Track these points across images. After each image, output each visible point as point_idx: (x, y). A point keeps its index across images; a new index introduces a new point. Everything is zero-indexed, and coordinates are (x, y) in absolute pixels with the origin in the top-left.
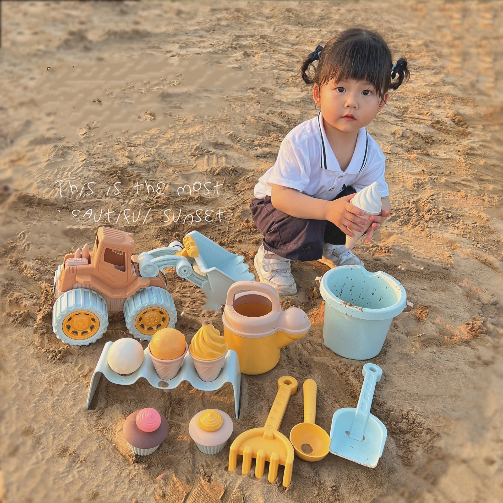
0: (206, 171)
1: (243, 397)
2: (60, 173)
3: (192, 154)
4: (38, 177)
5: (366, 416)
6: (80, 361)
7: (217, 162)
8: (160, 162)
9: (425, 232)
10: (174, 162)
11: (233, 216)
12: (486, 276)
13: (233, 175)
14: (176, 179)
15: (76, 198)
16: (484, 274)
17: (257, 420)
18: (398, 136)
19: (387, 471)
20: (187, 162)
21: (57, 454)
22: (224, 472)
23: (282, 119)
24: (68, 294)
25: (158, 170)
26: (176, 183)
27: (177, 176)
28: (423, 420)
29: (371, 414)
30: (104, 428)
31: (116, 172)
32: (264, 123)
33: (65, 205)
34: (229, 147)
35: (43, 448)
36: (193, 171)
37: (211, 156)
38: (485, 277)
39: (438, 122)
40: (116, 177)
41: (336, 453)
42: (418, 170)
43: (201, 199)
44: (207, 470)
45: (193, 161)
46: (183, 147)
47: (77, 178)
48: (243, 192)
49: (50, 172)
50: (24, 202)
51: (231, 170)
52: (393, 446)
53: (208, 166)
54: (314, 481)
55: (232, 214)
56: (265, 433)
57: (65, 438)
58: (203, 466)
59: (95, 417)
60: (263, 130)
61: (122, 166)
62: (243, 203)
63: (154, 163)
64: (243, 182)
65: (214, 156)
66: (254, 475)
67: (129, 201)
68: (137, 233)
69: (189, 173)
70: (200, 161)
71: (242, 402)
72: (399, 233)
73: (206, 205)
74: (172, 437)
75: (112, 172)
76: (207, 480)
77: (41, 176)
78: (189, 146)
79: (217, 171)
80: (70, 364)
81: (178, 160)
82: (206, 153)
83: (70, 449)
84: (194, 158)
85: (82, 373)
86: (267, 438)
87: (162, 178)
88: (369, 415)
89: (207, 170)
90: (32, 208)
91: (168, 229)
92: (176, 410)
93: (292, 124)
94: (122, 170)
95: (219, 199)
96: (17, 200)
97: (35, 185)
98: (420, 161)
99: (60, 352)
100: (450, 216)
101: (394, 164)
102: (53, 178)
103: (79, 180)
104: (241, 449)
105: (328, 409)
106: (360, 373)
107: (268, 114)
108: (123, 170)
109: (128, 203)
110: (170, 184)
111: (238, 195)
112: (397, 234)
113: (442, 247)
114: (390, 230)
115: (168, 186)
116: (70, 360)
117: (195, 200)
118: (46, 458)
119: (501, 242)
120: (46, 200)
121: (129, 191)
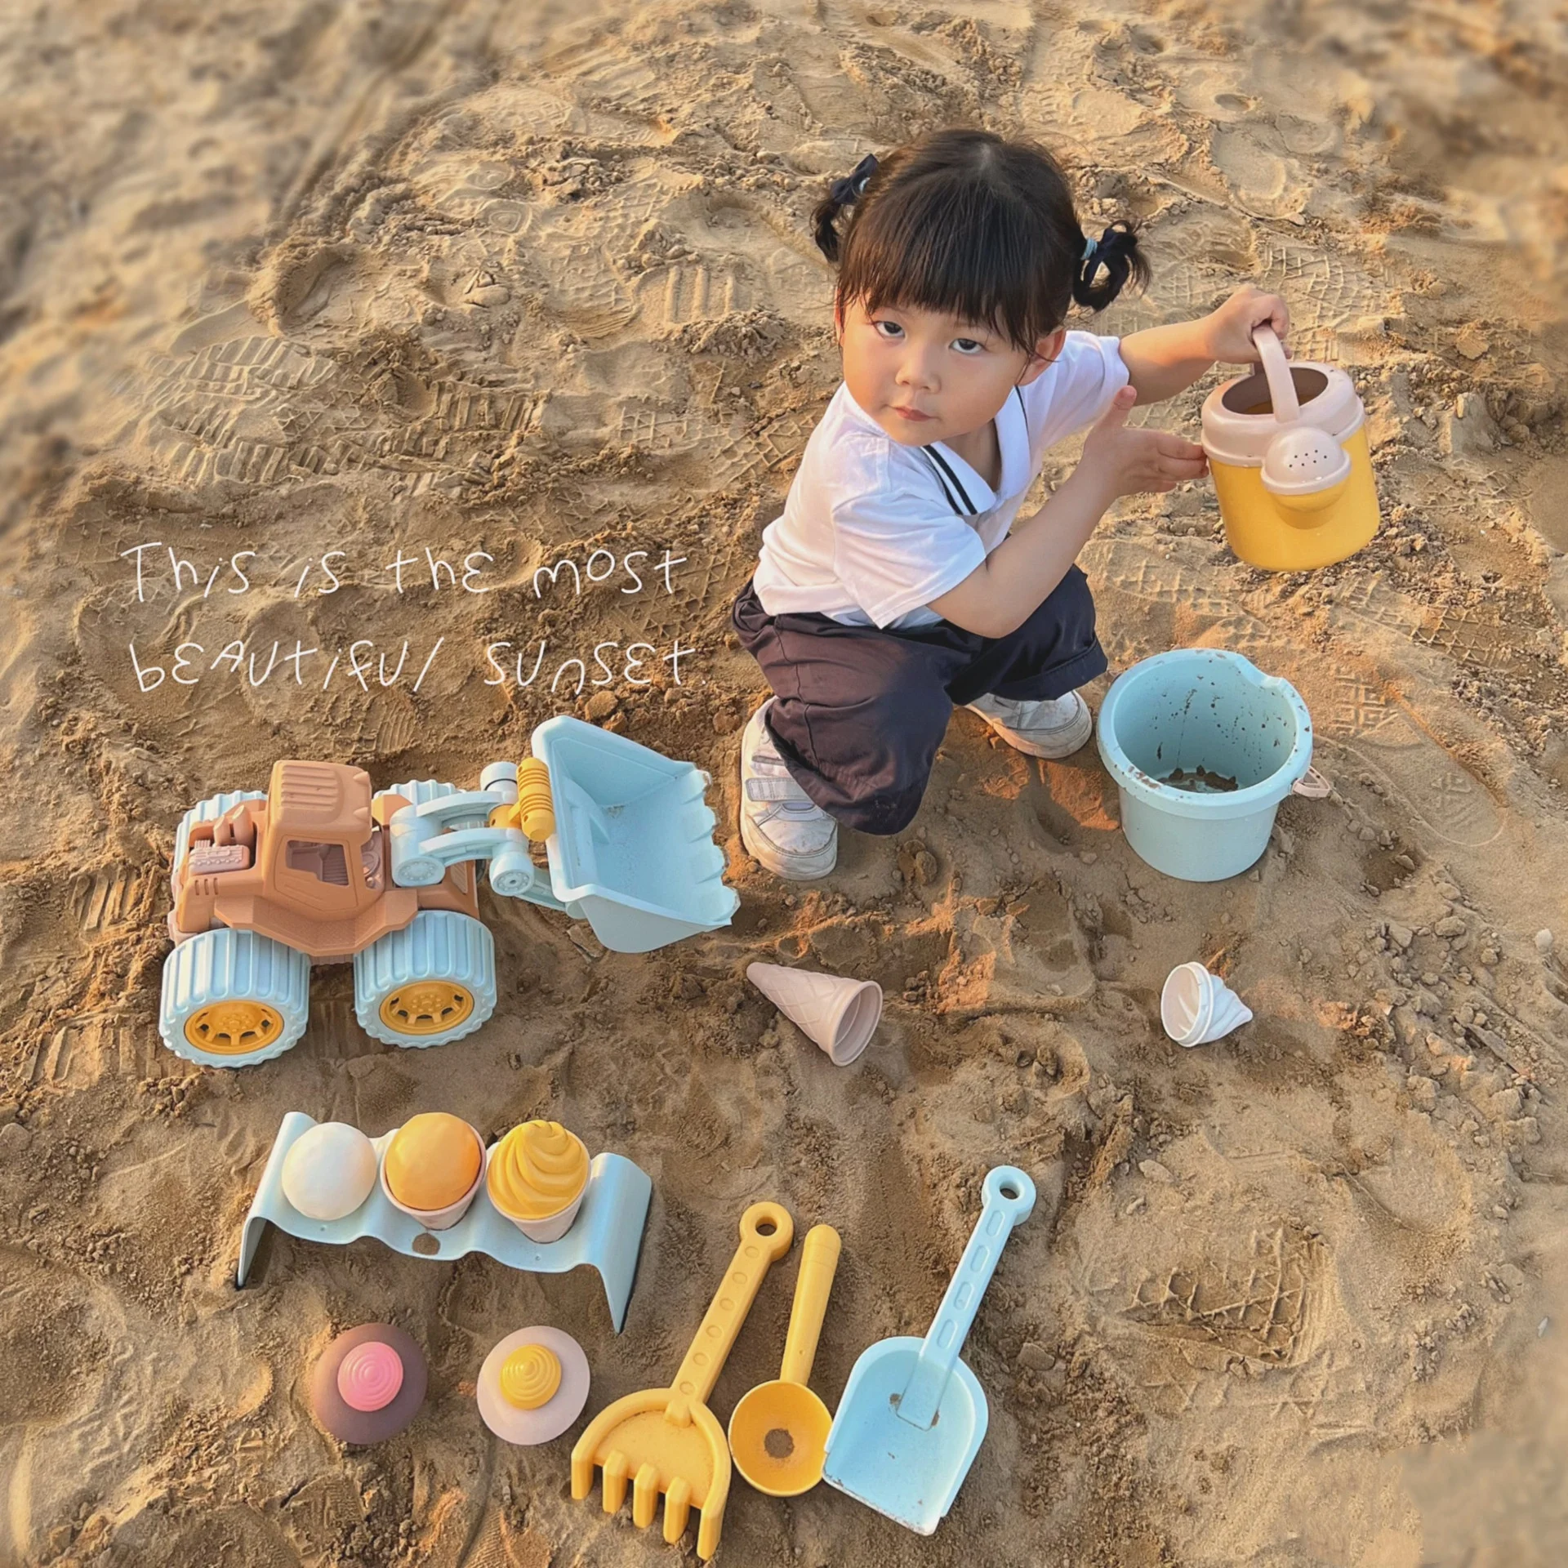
0: (666, 339)
1: (645, 1257)
2: (218, 372)
3: (629, 260)
4: (151, 395)
5: (945, 1367)
6: (235, 1118)
7: (707, 296)
8: (525, 300)
9: (1314, 622)
10: (571, 296)
11: (730, 534)
12: (1461, 816)
13: (750, 351)
14: (567, 378)
15: (262, 482)
16: (1459, 807)
17: (669, 1340)
18: (1354, 123)
19: (974, 1523)
20: (613, 297)
21: (160, 1420)
22: (560, 1501)
23: (960, 55)
24: (195, 944)
25: (517, 337)
26: (568, 393)
27: (574, 366)
28: (1111, 1368)
29: (960, 1361)
30: (278, 1346)
31: (385, 354)
32: (894, 86)
33: (227, 509)
34: (756, 217)
35: (128, 1403)
36: (624, 340)
37: (688, 271)
38: (1456, 819)
39: (1519, 48)
40: (386, 376)
41: (840, 1483)
42: (1369, 321)
43: (638, 463)
44: (519, 1491)
45: (629, 293)
46: (604, 229)
47: (265, 394)
48: (776, 425)
49: (189, 371)
50: (110, 504)
51: (745, 336)
52: (1009, 1446)
53: (676, 318)
54: (777, 1547)
55: (725, 529)
56: (669, 1410)
57: (183, 1372)
58: (510, 1477)
59: (258, 1313)
60: (890, 112)
61: (404, 330)
62: (770, 470)
63: (505, 310)
64: (779, 383)
65: (700, 269)
66: (631, 1519)
67: (419, 478)
68: (434, 607)
69: (613, 347)
70: (653, 290)
71: (641, 1276)
72: (1230, 623)
73: (652, 481)
74: (447, 1378)
75: (375, 355)
76: (514, 1522)
77: (160, 387)
78: (622, 227)
79: (701, 343)
80: (206, 1130)
81: (583, 289)
82: (674, 257)
83: (193, 1407)
84: (636, 280)
85: (237, 1162)
86: (672, 1421)
87: (527, 369)
88: (952, 1365)
89: (670, 333)
90: (135, 521)
91: (524, 596)
92: (467, 1291)
93: (993, 76)
94: (403, 347)
95: (697, 456)
96: (89, 498)
97: (142, 433)
98: (1395, 264)
99: (182, 1093)
100: (1418, 548)
101: (1300, 283)
102: (197, 399)
103: (273, 401)
104: (601, 1455)
105: (859, 1317)
106: (974, 1195)
107: (918, 28)
108: (408, 345)
109: (414, 488)
110: (550, 399)
111: (758, 434)
112: (1224, 625)
113: (1353, 692)
114: (1205, 611)
115: (541, 405)
116: (209, 1118)
117: (618, 466)
118: (135, 1433)
119: (1561, 661)
120: (173, 496)
121: (423, 433)
